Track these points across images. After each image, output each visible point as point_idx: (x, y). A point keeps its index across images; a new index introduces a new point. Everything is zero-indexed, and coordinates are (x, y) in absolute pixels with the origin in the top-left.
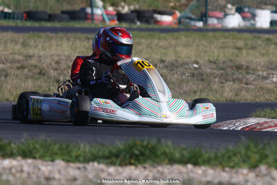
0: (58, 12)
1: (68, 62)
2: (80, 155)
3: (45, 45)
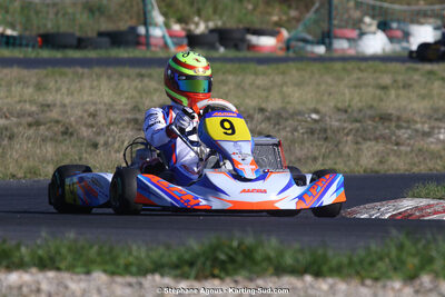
0: (91, 34)
1: (109, 113)
2: (131, 264)
3: (73, 87)
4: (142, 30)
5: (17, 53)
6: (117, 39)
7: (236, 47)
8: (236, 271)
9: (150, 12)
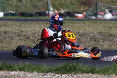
0: (34, 13)
1: (38, 33)
2: (44, 70)
3: (29, 26)
4: (47, 12)
5: (14, 18)
6: (40, 14)
7: (72, 17)
8: (71, 72)
9: (49, 7)
